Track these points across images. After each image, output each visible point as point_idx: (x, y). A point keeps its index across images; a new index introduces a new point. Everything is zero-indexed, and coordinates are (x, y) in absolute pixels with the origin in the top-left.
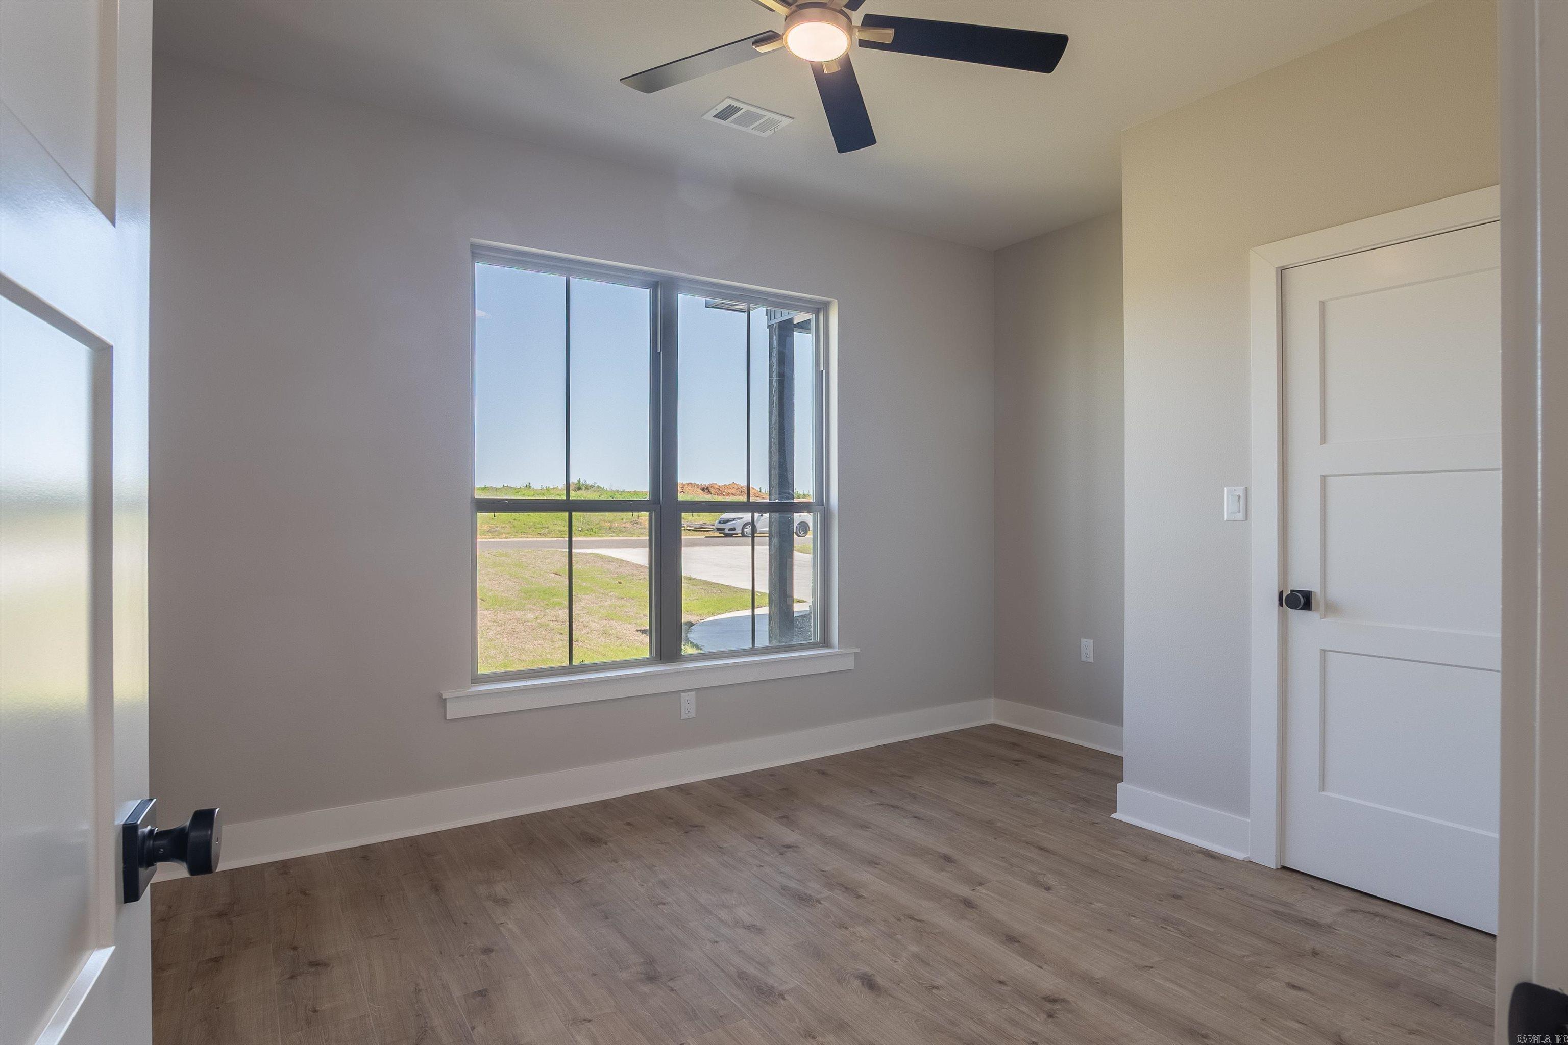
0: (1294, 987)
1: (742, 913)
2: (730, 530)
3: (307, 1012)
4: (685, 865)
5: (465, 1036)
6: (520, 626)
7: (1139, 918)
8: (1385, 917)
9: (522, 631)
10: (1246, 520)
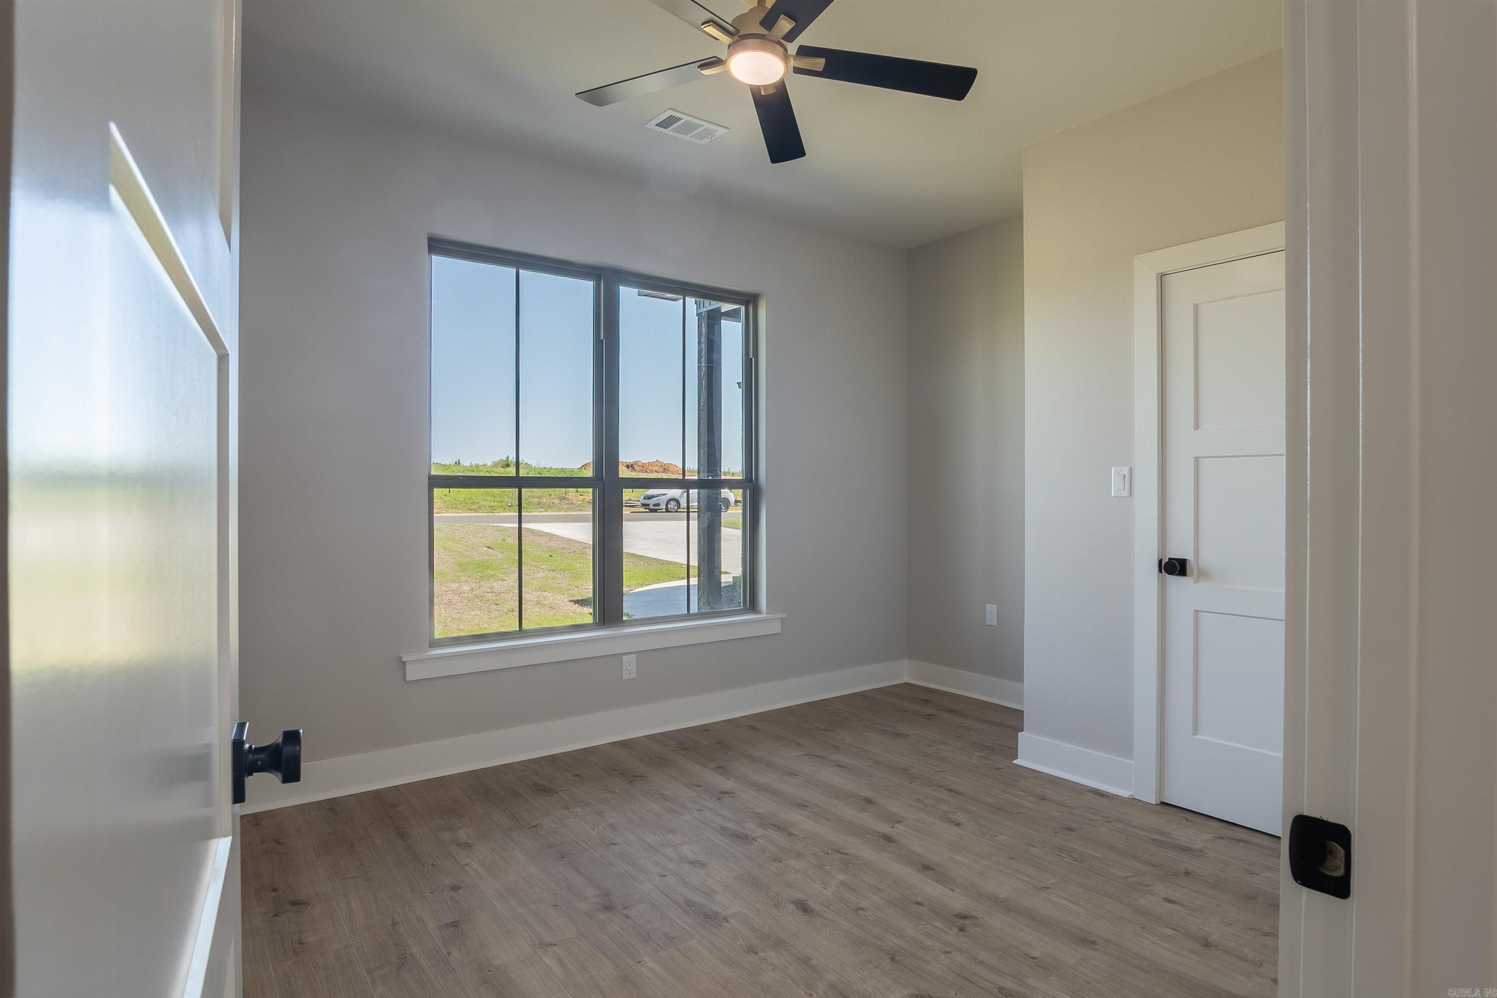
0: (1169, 901)
1: (687, 850)
2: (654, 505)
3: (294, 944)
4: (632, 811)
5: (442, 961)
6: (457, 597)
7: (1038, 848)
8: (1247, 842)
9: (459, 603)
10: (1131, 496)
